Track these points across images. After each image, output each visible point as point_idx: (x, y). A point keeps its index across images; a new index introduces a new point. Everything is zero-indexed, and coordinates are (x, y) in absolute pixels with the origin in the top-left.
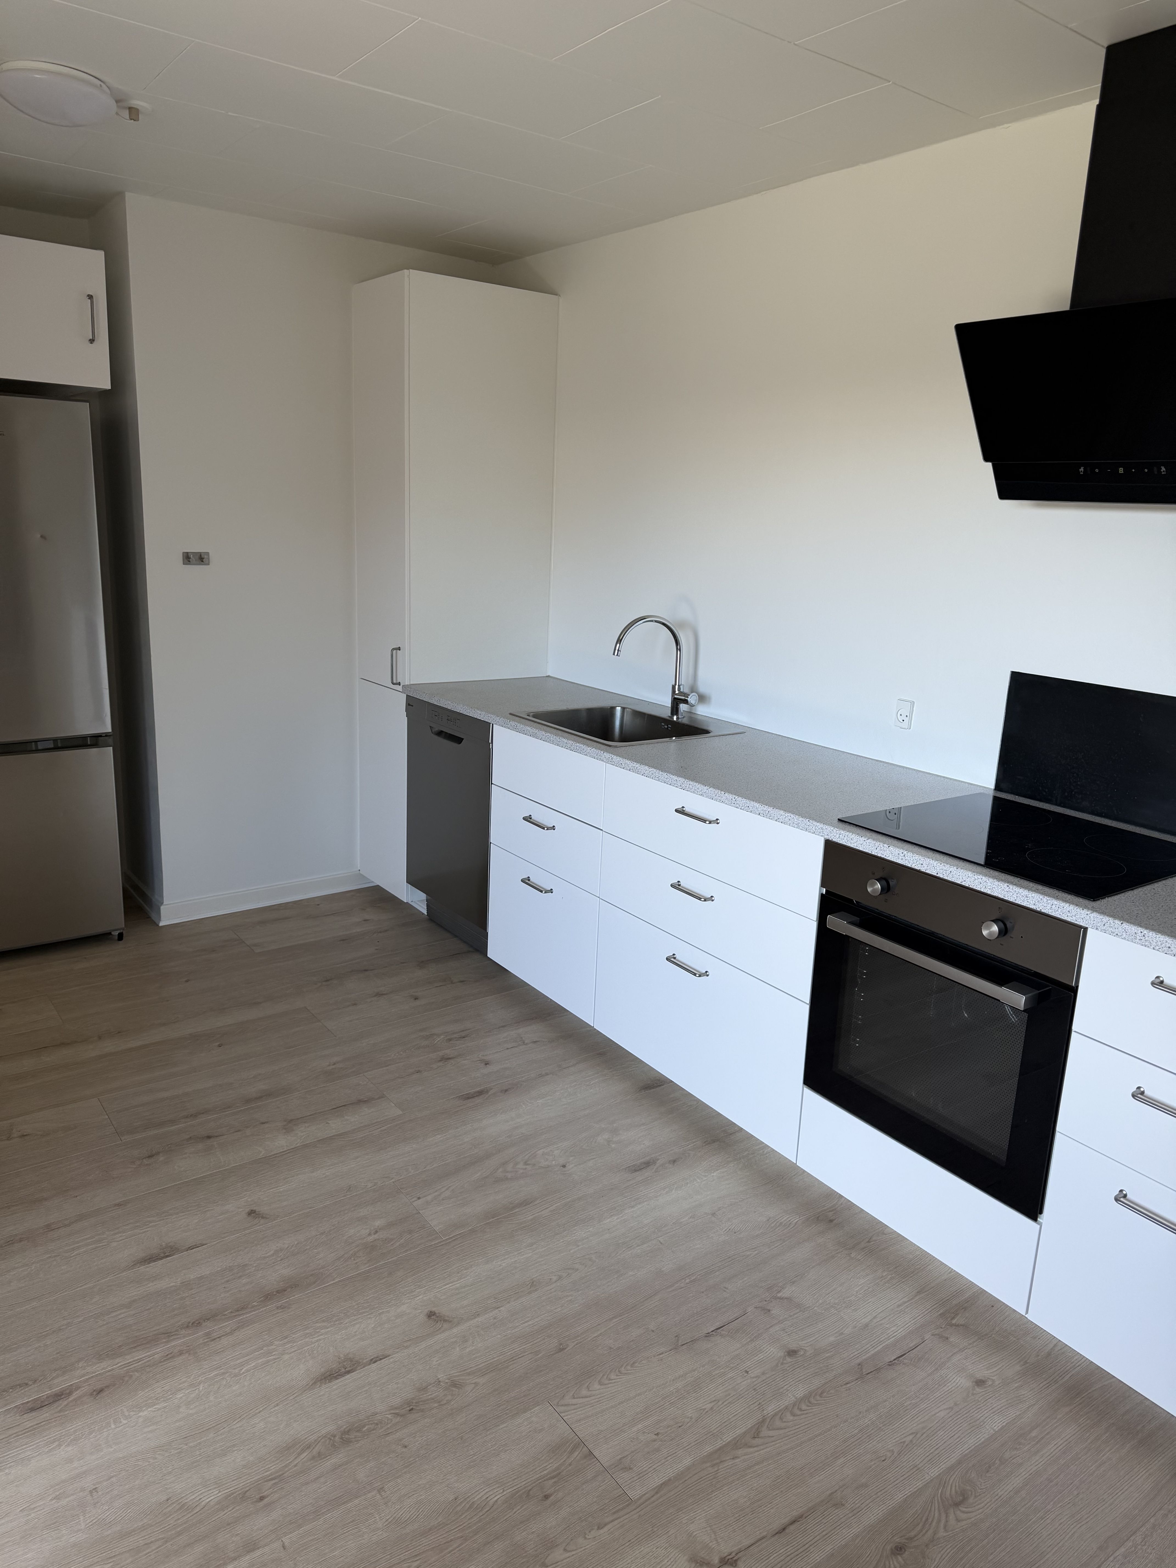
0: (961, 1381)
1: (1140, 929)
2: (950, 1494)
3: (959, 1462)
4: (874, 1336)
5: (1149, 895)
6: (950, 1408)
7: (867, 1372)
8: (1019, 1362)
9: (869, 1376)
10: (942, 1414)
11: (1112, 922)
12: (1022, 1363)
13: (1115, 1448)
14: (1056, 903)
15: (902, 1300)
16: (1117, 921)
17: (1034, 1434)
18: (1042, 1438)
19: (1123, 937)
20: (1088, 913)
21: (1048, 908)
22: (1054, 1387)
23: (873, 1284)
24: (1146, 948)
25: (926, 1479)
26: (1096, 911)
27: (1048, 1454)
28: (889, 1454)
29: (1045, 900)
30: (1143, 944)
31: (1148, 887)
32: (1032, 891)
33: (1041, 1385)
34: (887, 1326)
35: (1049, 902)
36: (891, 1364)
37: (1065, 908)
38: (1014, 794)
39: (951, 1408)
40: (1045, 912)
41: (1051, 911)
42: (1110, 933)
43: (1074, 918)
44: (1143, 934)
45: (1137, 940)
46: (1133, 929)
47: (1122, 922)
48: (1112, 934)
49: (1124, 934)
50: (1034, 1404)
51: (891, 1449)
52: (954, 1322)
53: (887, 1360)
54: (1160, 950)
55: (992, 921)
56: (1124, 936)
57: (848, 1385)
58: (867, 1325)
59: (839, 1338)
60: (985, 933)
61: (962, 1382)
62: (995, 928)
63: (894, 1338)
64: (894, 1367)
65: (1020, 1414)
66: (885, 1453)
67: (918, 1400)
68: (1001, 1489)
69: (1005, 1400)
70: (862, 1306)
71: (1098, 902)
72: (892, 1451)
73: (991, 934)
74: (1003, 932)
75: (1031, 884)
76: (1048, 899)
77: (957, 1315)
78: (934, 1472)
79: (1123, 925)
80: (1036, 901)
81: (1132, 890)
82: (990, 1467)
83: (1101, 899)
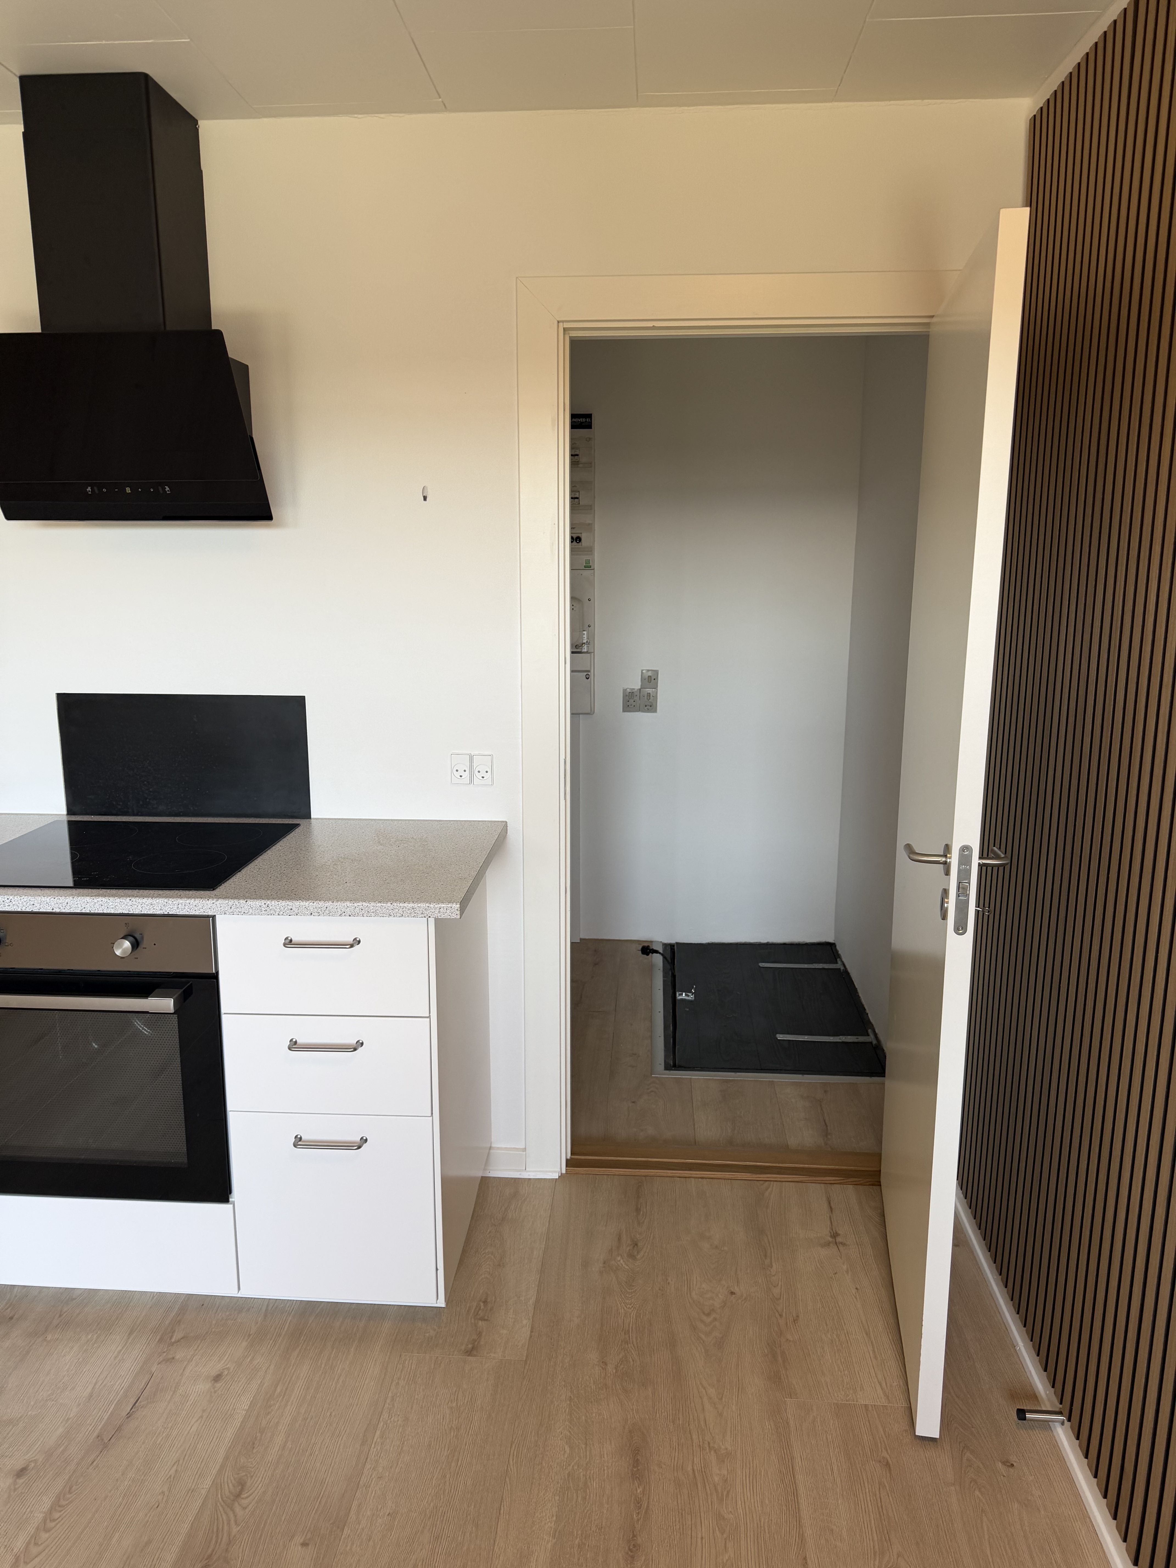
0: (200, 1388)
1: (263, 902)
2: (229, 1492)
3: (226, 1458)
4: (103, 1400)
5: (256, 871)
6: (200, 1417)
7: (109, 1439)
8: (244, 1338)
9: (113, 1440)
10: (194, 1429)
11: (237, 903)
12: (246, 1338)
13: (344, 1358)
14: (181, 901)
15: (117, 1350)
16: (241, 901)
17: (278, 1390)
18: (287, 1389)
19: (250, 913)
20: (214, 901)
21: (175, 908)
22: (280, 1341)
23: (81, 1353)
24: (272, 916)
25: (203, 1494)
26: (220, 898)
27: (295, 1399)
28: (160, 1497)
29: (171, 902)
30: (269, 913)
31: (250, 865)
32: (156, 897)
33: (269, 1346)
34: (112, 1383)
35: (174, 903)
36: (129, 1415)
37: (191, 903)
38: (88, 814)
39: (202, 1417)
40: (173, 913)
41: (178, 910)
42: (238, 913)
43: (202, 910)
44: (266, 905)
45: (263, 912)
46: (258, 903)
47: (246, 900)
48: (239, 914)
49: (251, 910)
50: (270, 1365)
51: (161, 1491)
52: (173, 1340)
53: (124, 1414)
54: (284, 914)
55: (122, 938)
56: (251, 911)
57: (95, 1463)
58: (91, 1395)
59: (66, 1425)
60: (118, 952)
61: (203, 1386)
62: (127, 944)
63: (123, 1390)
64: (134, 1415)
65: (261, 1382)
66: (157, 1499)
67: (168, 1430)
68: (270, 1455)
69: (244, 1378)
70: (78, 1380)
71: (218, 890)
72: (163, 1493)
73: (124, 951)
74: (136, 945)
75: (152, 892)
76: (173, 900)
77: (174, 1332)
78: (208, 1483)
79: (247, 903)
80: (162, 906)
81: (240, 871)
82: (254, 1444)
83: (219, 886)
